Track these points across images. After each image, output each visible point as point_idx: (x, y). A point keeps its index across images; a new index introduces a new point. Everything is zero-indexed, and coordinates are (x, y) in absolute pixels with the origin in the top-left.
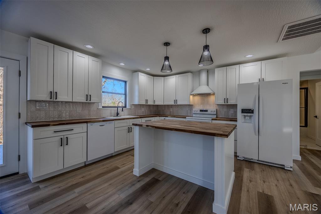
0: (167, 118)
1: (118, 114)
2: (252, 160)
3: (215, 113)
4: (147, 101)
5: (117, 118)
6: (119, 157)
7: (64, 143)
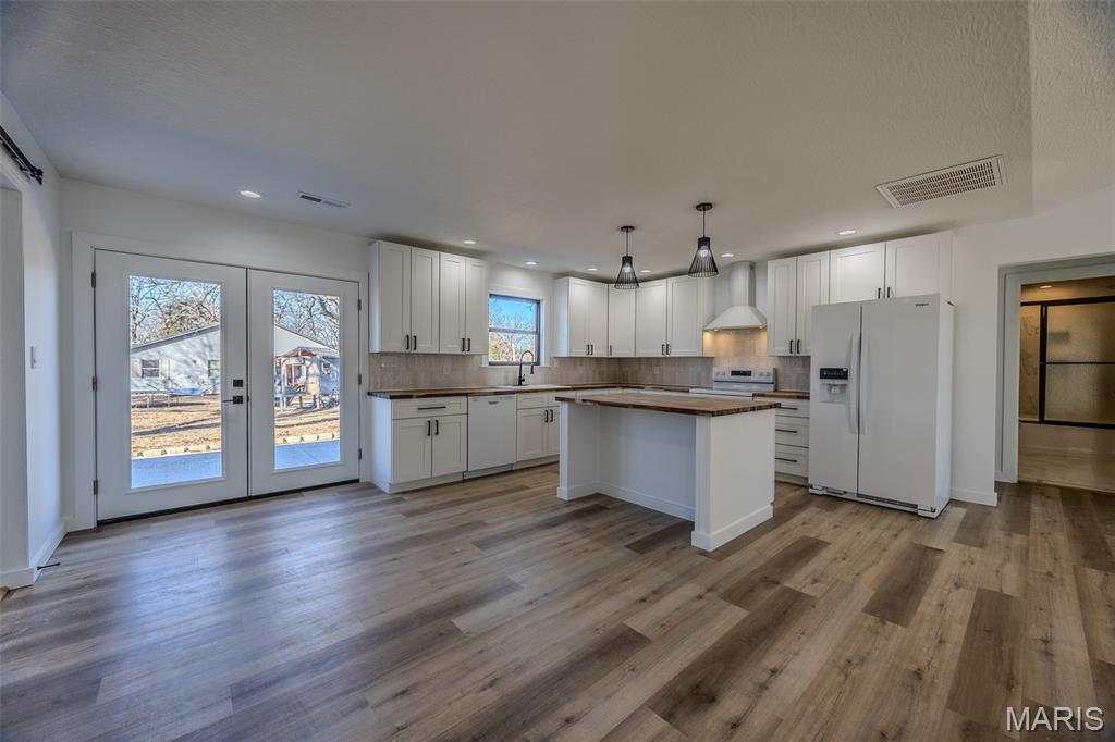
0: (642, 392)
1: (521, 380)
2: (843, 496)
3: (771, 379)
4: (590, 347)
5: (519, 387)
6: (526, 473)
7: (432, 429)
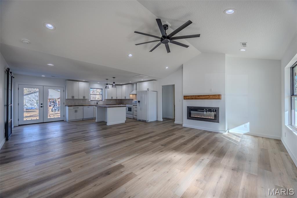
1: (97, 103)
4: (112, 97)
7: (76, 111)
